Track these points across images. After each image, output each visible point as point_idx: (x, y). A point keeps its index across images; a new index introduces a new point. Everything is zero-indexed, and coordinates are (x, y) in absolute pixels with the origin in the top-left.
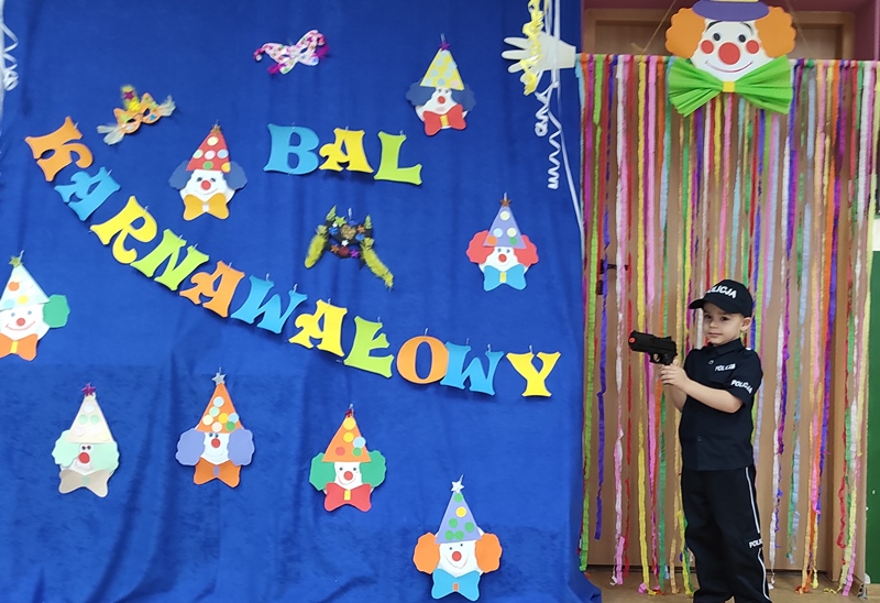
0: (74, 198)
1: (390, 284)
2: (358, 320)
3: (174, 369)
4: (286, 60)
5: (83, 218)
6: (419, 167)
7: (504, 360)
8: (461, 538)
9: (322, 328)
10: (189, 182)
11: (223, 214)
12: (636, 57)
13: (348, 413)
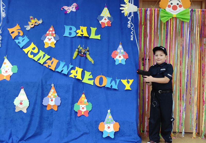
0: (19, 43)
1: (93, 63)
2: (85, 71)
3: (42, 83)
4: (68, 10)
5: (21, 47)
6: (100, 35)
7: (120, 81)
8: (110, 123)
9: (77, 73)
10: (46, 39)
11: (54, 46)
12: (152, 9)
13: (83, 93)
